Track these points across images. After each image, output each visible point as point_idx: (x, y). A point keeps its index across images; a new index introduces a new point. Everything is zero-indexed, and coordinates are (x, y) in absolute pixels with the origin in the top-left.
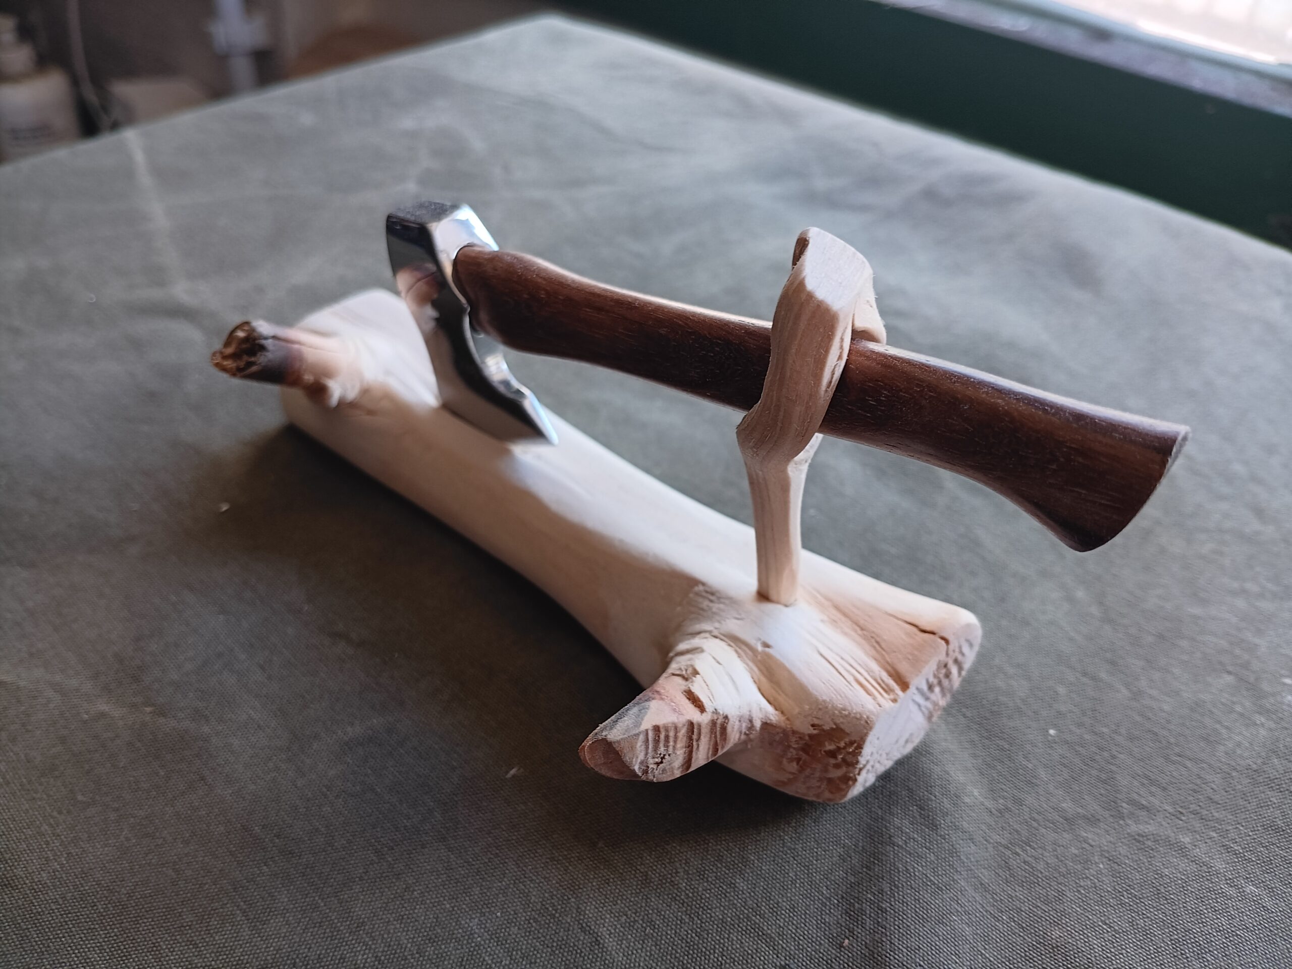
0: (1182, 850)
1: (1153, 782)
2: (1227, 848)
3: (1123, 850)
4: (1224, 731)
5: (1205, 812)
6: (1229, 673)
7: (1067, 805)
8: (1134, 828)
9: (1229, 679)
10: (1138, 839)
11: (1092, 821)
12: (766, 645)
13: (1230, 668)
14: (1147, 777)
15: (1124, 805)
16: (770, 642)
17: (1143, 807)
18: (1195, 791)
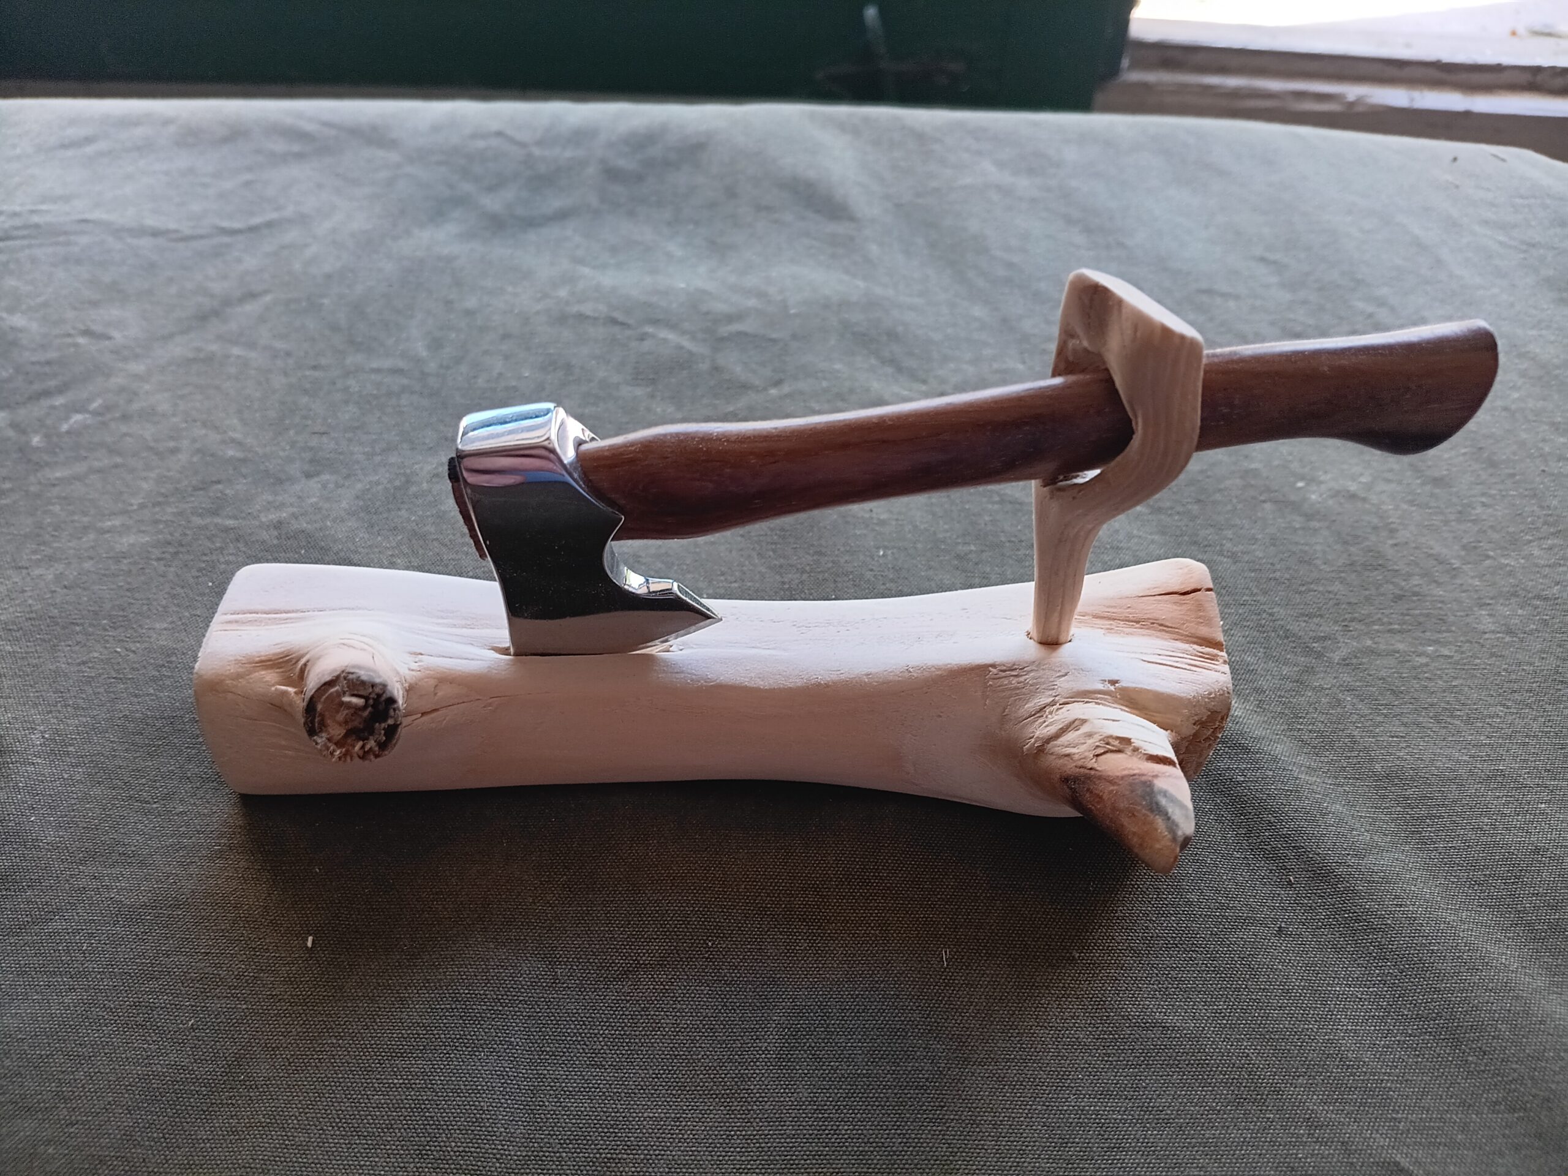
0: (1371, 652)
1: (1310, 616)
2: (1389, 631)
3: (1346, 678)
4: (1307, 548)
5: (1356, 615)
6: (1264, 501)
7: (1285, 670)
8: (1336, 657)
9: (1268, 506)
10: (1345, 663)
11: (1309, 670)
12: (1113, 682)
13: (1262, 498)
14: (1303, 615)
15: (1314, 645)
16: (1116, 678)
17: (1324, 638)
18: (1338, 604)
